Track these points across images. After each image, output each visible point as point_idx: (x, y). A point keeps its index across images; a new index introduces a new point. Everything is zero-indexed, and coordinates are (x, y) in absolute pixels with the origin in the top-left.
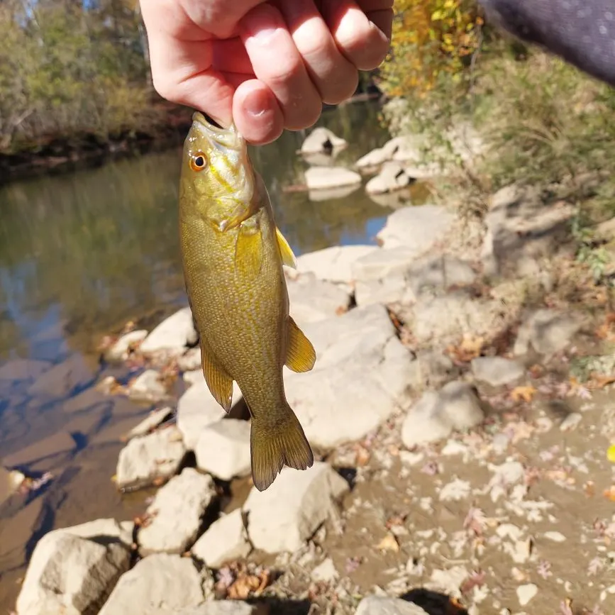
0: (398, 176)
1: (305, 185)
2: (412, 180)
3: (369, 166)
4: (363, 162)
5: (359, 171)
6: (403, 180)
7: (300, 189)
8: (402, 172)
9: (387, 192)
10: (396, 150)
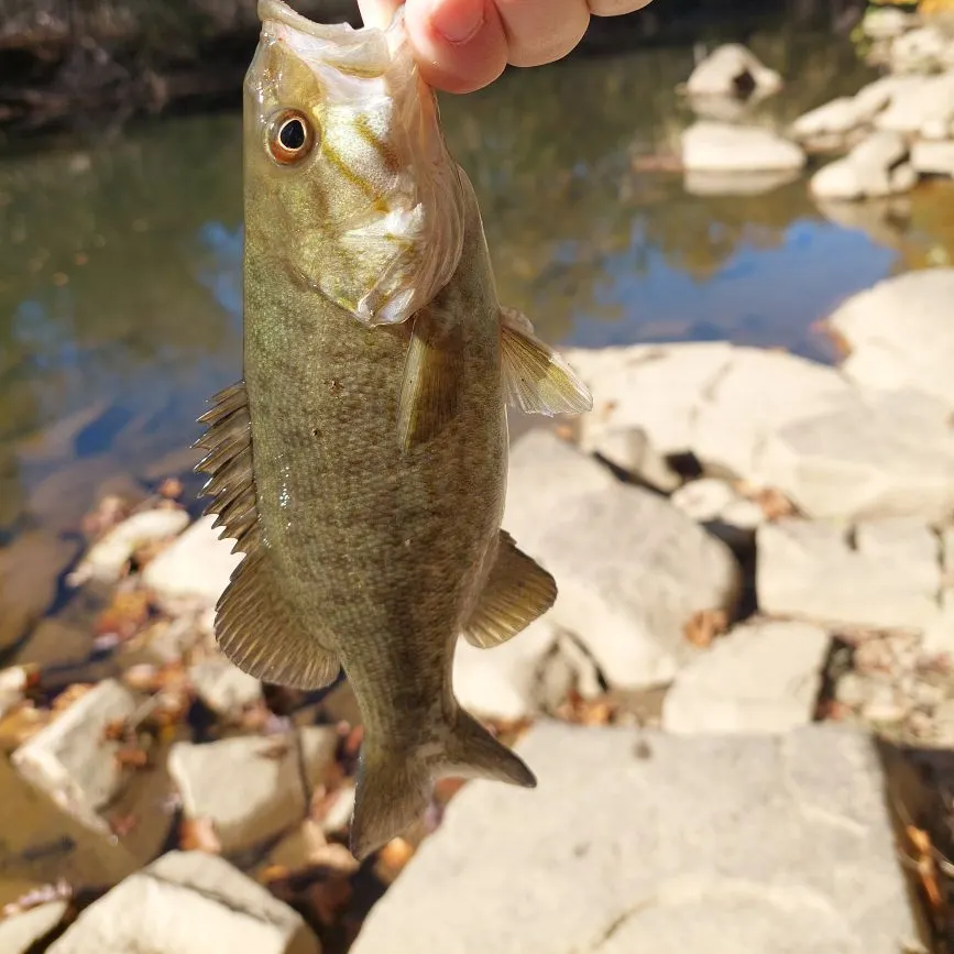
0: (893, 166)
1: (679, 159)
2: (925, 178)
3: (822, 133)
4: (809, 123)
5: (801, 143)
6: (904, 177)
7: (668, 165)
8: (905, 159)
9: (861, 199)
10: (885, 106)
